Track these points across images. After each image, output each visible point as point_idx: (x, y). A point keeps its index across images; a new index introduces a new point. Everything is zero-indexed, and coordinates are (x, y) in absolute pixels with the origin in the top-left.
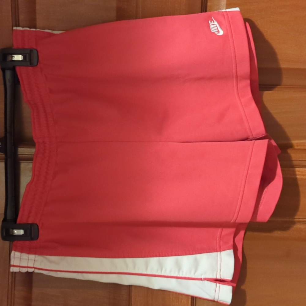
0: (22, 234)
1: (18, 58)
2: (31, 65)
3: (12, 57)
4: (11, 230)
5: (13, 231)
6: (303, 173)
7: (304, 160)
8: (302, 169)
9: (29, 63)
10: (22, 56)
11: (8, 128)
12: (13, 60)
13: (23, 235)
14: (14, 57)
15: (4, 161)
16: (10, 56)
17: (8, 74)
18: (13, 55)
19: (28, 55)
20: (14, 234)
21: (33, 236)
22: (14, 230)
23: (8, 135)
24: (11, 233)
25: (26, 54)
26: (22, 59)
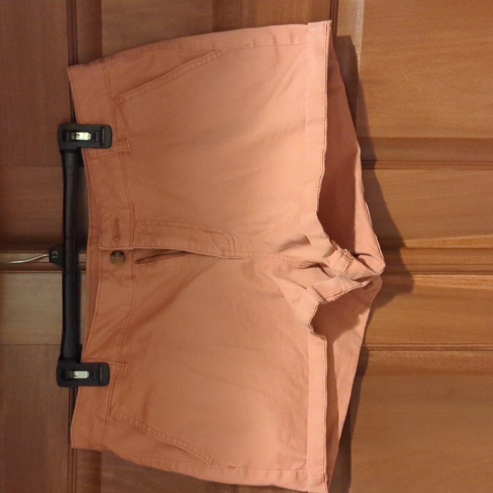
1: (84, 136)
2: (102, 145)
3: (75, 135)
4: (71, 372)
5: (73, 374)
6: (471, 282)
7: (472, 263)
8: (468, 276)
9: (99, 144)
10: (90, 135)
11: (68, 233)
12: (77, 139)
13: (87, 378)
14: (79, 135)
15: (61, 271)
16: (73, 133)
17: (70, 158)
18: (77, 133)
19: (97, 133)
20: (76, 378)
21: (101, 380)
22: (76, 372)
23: (68, 242)
24: (71, 377)
25: (96, 131)
26: (90, 138)
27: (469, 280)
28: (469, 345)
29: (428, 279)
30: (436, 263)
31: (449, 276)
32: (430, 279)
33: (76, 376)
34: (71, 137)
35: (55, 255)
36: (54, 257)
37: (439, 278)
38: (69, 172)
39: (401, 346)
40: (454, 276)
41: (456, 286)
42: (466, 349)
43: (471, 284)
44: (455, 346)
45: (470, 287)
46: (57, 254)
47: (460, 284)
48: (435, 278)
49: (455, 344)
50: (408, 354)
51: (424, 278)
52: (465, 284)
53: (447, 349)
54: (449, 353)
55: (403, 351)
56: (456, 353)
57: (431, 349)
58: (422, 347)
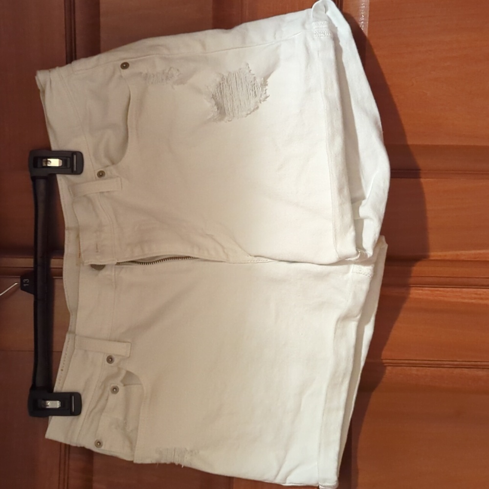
0: (58, 407)
1: (55, 162)
2: (73, 173)
3: (47, 162)
4: (43, 402)
5: (45, 403)
6: (482, 296)
9: (71, 170)
10: (61, 161)
12: (49, 165)
14: (50, 161)
16: (44, 160)
17: (42, 184)
18: (49, 159)
19: (69, 159)
20: (48, 407)
22: (47, 402)
23: (39, 269)
24: (43, 406)
25: (67, 157)
26: (61, 165)
27: (480, 294)
28: (479, 363)
29: (437, 292)
30: (445, 276)
31: (458, 289)
32: (438, 292)
33: (48, 406)
34: (42, 164)
35: (26, 283)
36: (25, 285)
37: (448, 292)
38: (41, 198)
39: (407, 361)
40: (464, 289)
41: (466, 301)
42: (477, 367)
43: (482, 299)
44: (464, 363)
45: (481, 302)
46: (28, 282)
47: (471, 298)
48: (443, 291)
49: (465, 361)
50: (414, 370)
51: (431, 291)
52: (475, 298)
53: (456, 367)
54: (458, 371)
55: (408, 368)
56: (466, 371)
57: (438, 366)
58: (429, 364)
